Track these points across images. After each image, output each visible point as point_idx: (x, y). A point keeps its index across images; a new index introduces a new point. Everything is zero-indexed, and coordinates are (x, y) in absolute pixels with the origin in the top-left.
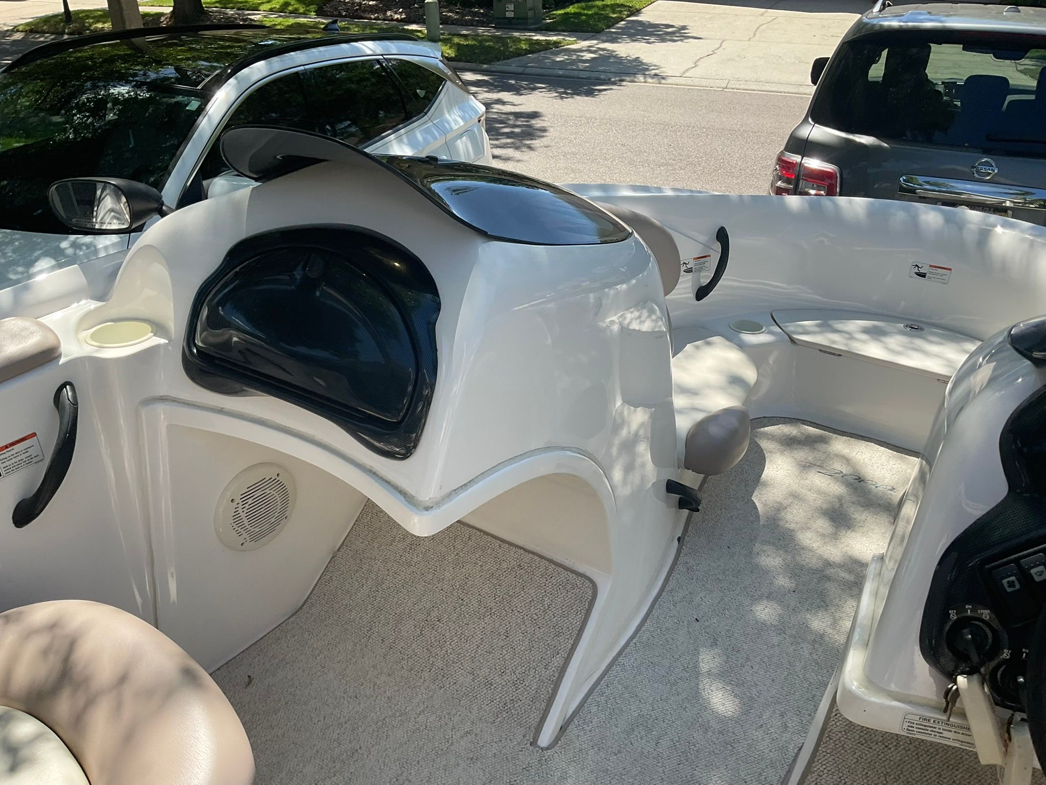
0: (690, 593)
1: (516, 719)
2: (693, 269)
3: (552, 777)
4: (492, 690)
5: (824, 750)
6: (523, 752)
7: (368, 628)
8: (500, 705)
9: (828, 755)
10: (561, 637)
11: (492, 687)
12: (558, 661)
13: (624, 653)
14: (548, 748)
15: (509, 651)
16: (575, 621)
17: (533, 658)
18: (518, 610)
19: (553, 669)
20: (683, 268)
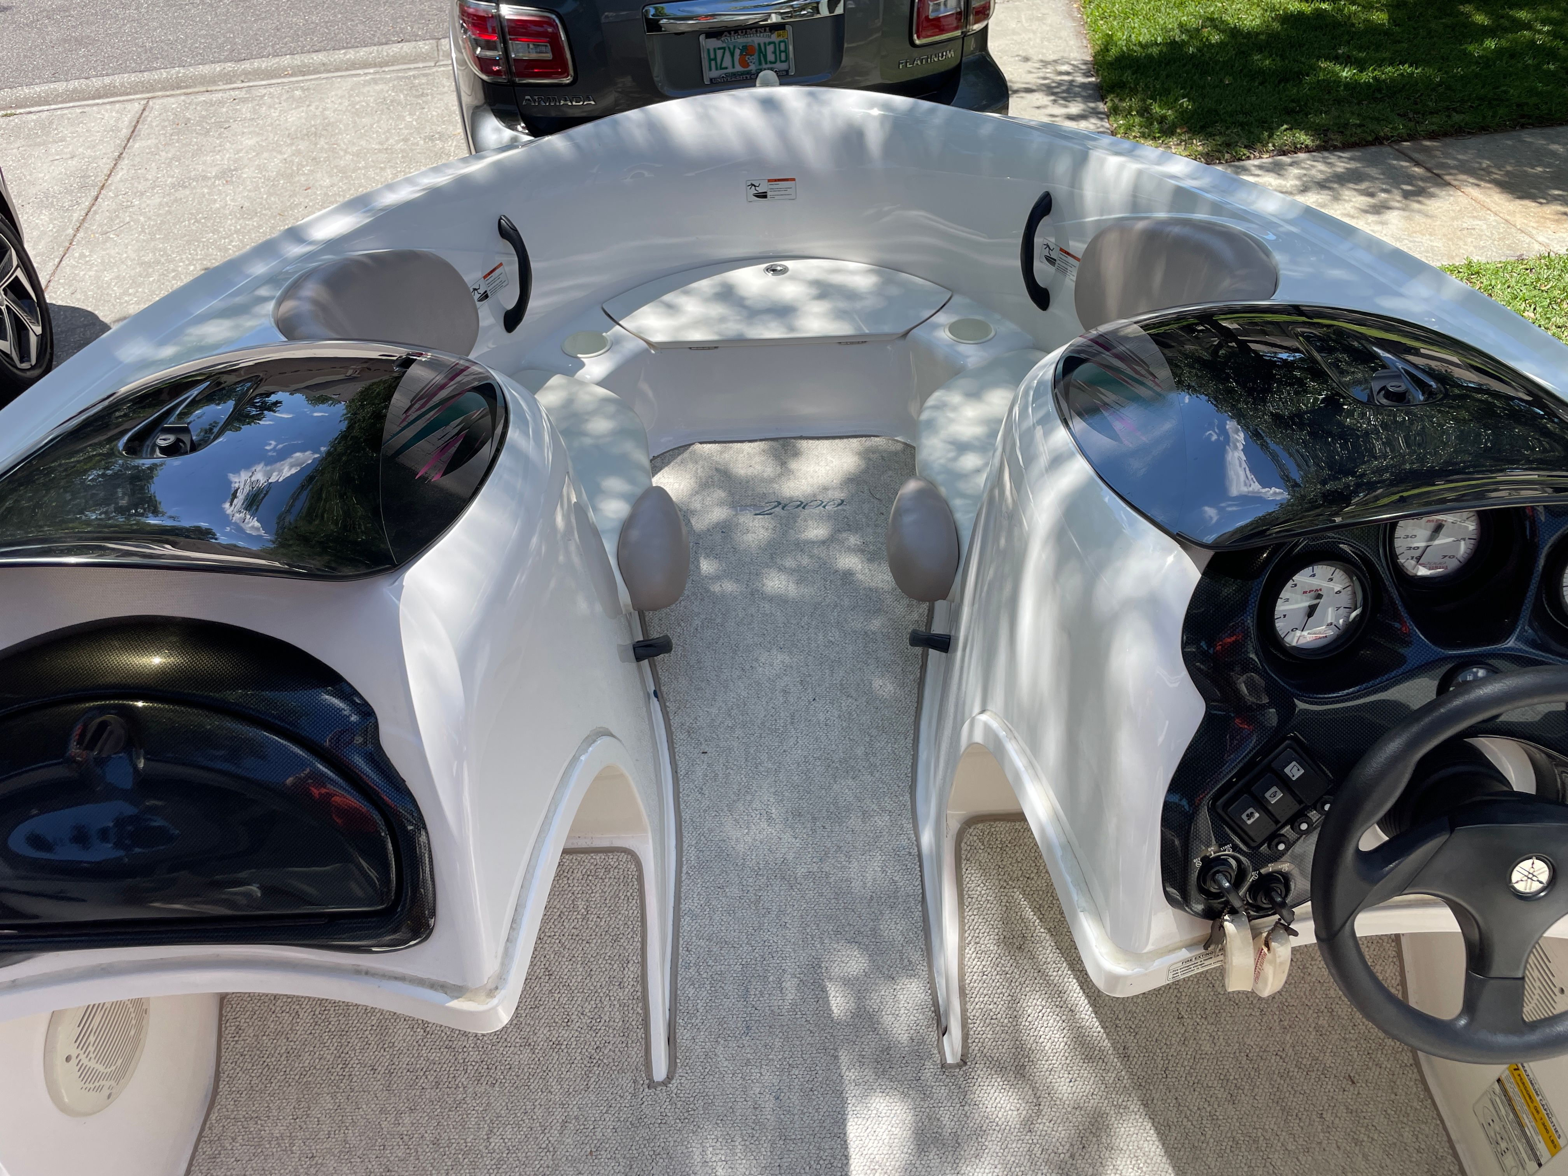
0: (709, 765)
1: (614, 1068)
2: (488, 292)
3: (696, 1112)
4: (565, 1051)
5: (970, 913)
6: (646, 1103)
7: (340, 1066)
8: (585, 1062)
9: (977, 917)
10: (622, 941)
11: (563, 1047)
12: (633, 969)
13: (682, 895)
14: (669, 1078)
15: (562, 992)
16: (631, 912)
17: (599, 984)
18: (548, 934)
19: (632, 983)
20: (477, 296)
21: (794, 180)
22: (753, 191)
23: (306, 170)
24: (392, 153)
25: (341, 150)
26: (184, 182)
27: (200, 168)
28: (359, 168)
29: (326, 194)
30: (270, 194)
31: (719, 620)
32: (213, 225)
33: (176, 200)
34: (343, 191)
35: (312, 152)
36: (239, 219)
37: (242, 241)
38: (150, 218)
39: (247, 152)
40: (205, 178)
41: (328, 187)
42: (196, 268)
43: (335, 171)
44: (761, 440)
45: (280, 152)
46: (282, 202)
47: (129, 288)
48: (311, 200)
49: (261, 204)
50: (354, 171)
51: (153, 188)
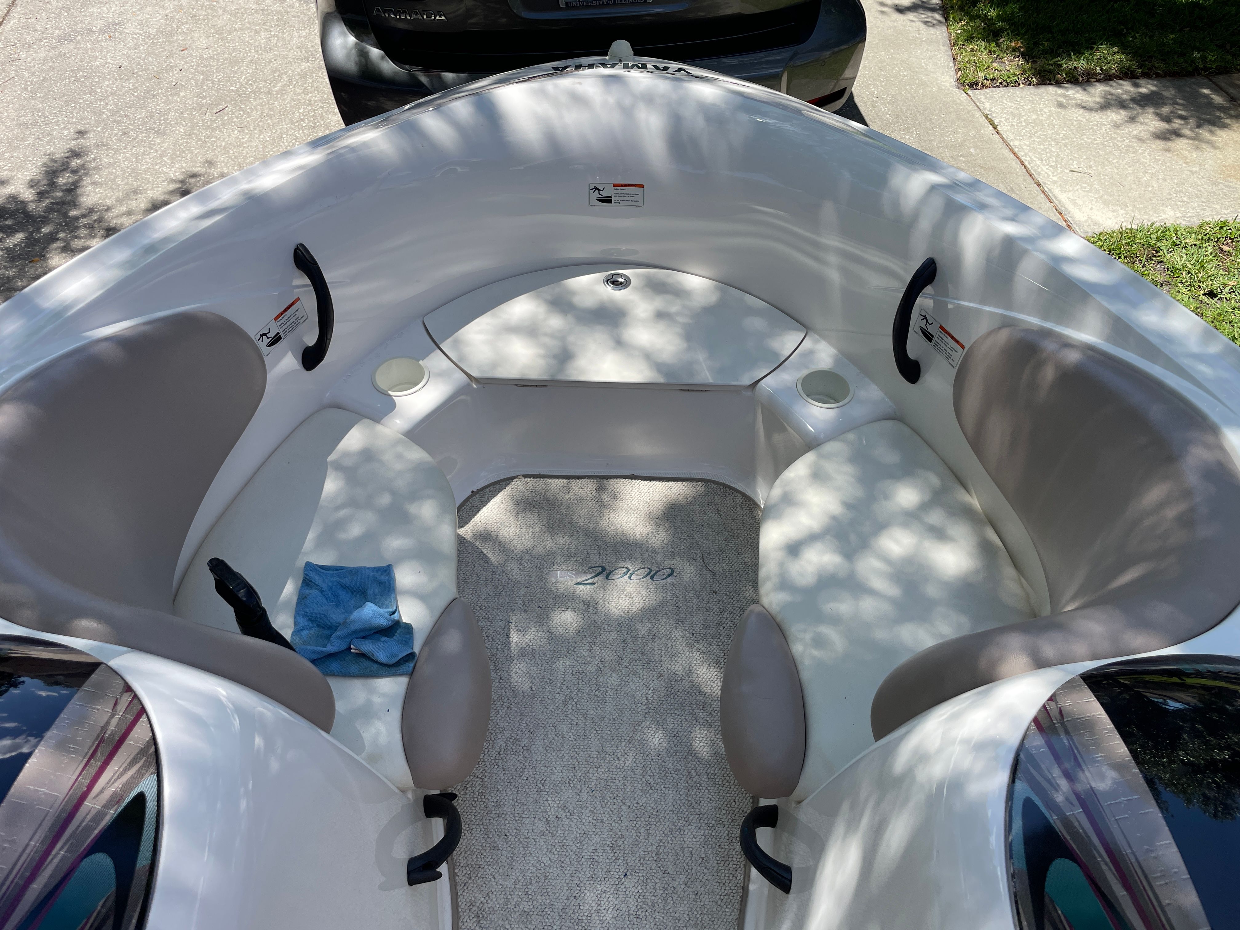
21: (642, 186)
22: (597, 194)
23: (185, 28)
24: (268, 14)
25: (220, 8)
26: (70, 35)
27: (87, 20)
28: (235, 30)
29: (201, 57)
30: (149, 54)
31: (525, 742)
32: (92, 85)
33: (60, 55)
34: (218, 54)
35: (193, 9)
36: (116, 80)
37: (116, 105)
38: (33, 74)
39: (132, 5)
40: (90, 32)
41: (204, 49)
42: (70, 132)
43: (212, 31)
44: (590, 477)
45: (163, 7)
46: (159, 63)
47: (5, 152)
48: (186, 63)
49: (139, 64)
50: (230, 33)
51: (41, 40)
